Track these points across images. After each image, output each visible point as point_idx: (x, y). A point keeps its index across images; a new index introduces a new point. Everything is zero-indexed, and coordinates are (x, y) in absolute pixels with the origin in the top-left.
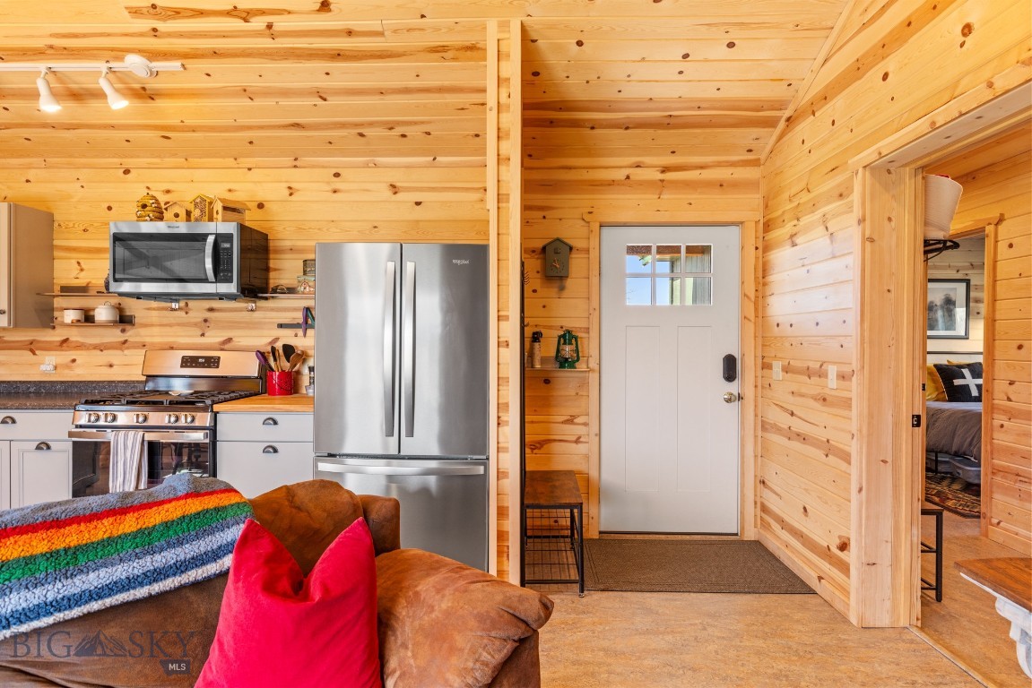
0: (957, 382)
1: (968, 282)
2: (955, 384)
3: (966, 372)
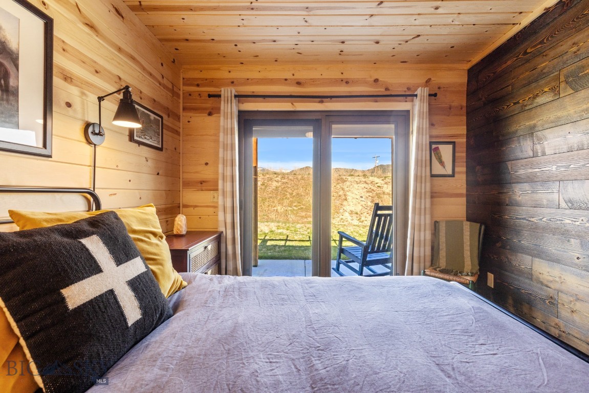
0: (79, 293)
1: (47, 21)
2: (72, 304)
3: (95, 245)
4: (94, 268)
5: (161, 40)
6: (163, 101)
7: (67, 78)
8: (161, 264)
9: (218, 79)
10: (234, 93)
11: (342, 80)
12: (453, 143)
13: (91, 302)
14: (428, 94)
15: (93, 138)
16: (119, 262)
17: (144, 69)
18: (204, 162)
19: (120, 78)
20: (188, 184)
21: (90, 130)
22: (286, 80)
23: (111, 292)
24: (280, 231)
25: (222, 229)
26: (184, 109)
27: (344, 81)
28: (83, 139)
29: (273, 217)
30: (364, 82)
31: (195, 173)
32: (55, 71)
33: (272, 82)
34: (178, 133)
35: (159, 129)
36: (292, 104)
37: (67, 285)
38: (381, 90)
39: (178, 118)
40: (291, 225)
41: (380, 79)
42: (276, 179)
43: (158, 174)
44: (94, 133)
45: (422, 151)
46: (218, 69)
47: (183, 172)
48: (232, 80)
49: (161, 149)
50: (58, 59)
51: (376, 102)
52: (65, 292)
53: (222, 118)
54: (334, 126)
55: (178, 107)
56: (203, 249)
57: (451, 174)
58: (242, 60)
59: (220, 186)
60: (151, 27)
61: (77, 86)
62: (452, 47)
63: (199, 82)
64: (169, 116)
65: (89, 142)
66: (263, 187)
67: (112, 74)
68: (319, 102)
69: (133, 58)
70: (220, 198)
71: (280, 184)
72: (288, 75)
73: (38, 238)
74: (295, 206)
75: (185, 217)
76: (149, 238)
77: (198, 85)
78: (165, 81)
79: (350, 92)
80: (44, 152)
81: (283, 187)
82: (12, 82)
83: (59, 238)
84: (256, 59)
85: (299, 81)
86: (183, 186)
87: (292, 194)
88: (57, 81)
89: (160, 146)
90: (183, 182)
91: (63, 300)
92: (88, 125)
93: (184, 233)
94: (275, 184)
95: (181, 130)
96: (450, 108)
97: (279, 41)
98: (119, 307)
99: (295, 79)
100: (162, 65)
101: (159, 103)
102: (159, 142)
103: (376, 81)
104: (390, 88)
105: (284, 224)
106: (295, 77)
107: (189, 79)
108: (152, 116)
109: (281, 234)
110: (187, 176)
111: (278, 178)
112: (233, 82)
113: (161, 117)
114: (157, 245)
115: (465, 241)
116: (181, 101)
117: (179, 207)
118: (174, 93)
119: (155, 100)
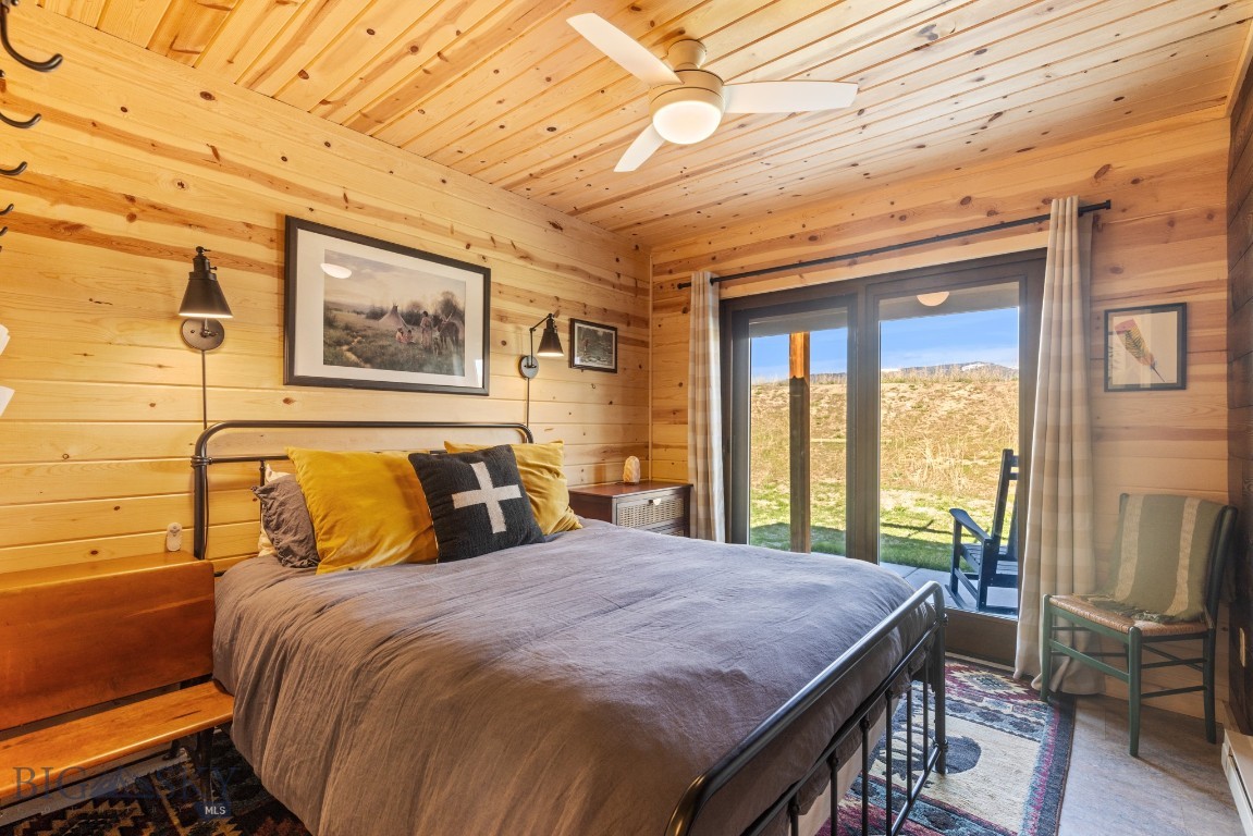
0: (463, 499)
1: (486, 273)
2: (457, 505)
3: (481, 471)
4: (475, 485)
5: (613, 231)
6: (619, 307)
7: (502, 318)
8: (546, 498)
9: (696, 257)
10: (708, 276)
11: (893, 216)
12: (1182, 308)
13: (468, 507)
14: (1075, 210)
15: (526, 371)
16: (496, 485)
17: (589, 276)
18: (677, 383)
19: (558, 299)
20: (658, 415)
21: (524, 363)
22: (792, 237)
23: (484, 505)
24: (920, 510)
25: (691, 481)
26: (655, 308)
27: (897, 217)
28: (518, 374)
29: (916, 479)
30: (939, 210)
31: (667, 398)
32: (492, 314)
33: (770, 245)
34: (645, 344)
35: (611, 346)
36: (801, 276)
37: (455, 493)
38: (976, 219)
39: (645, 323)
40: (955, 499)
41: (975, 196)
42: (954, 394)
43: (611, 403)
44: (529, 367)
45: (1060, 336)
46: (695, 243)
47: (653, 398)
48: (713, 255)
49: (614, 371)
50: (495, 303)
51: (967, 243)
52: (454, 496)
53: (692, 318)
54: (883, 303)
55: (646, 308)
56: (646, 502)
57: (1175, 381)
58: (722, 224)
59: (690, 419)
60: (596, 223)
61: (512, 322)
62: (1117, 100)
63: (671, 267)
64: (629, 324)
65: (523, 376)
66: (915, 413)
67: (547, 297)
68: (850, 265)
69: (574, 270)
70: (690, 435)
71: (961, 406)
72: (795, 229)
73: (446, 460)
74: (983, 457)
75: (637, 459)
76: (542, 472)
77: (670, 272)
78: (623, 280)
79: (909, 235)
80: (483, 392)
81: (966, 412)
82: (460, 337)
83: (458, 461)
84: (737, 219)
85: (813, 234)
86: (653, 417)
87: (987, 428)
88: (493, 323)
89: (613, 367)
90: (652, 412)
91: (452, 501)
92: (522, 358)
93: (635, 481)
94: (948, 405)
95: (650, 340)
96: (1171, 223)
97: (751, 193)
98: (488, 517)
99: (807, 233)
100: (617, 260)
101: (614, 313)
102: (610, 362)
103: (966, 201)
104: (999, 209)
105: (936, 497)
106: (807, 229)
107: (661, 265)
108: (601, 331)
109: (919, 516)
110: (657, 403)
111: (961, 392)
112: (714, 258)
113: (615, 329)
114: (548, 480)
115: (1182, 543)
116: (650, 298)
117: (647, 447)
118: (638, 291)
119: (605, 310)
